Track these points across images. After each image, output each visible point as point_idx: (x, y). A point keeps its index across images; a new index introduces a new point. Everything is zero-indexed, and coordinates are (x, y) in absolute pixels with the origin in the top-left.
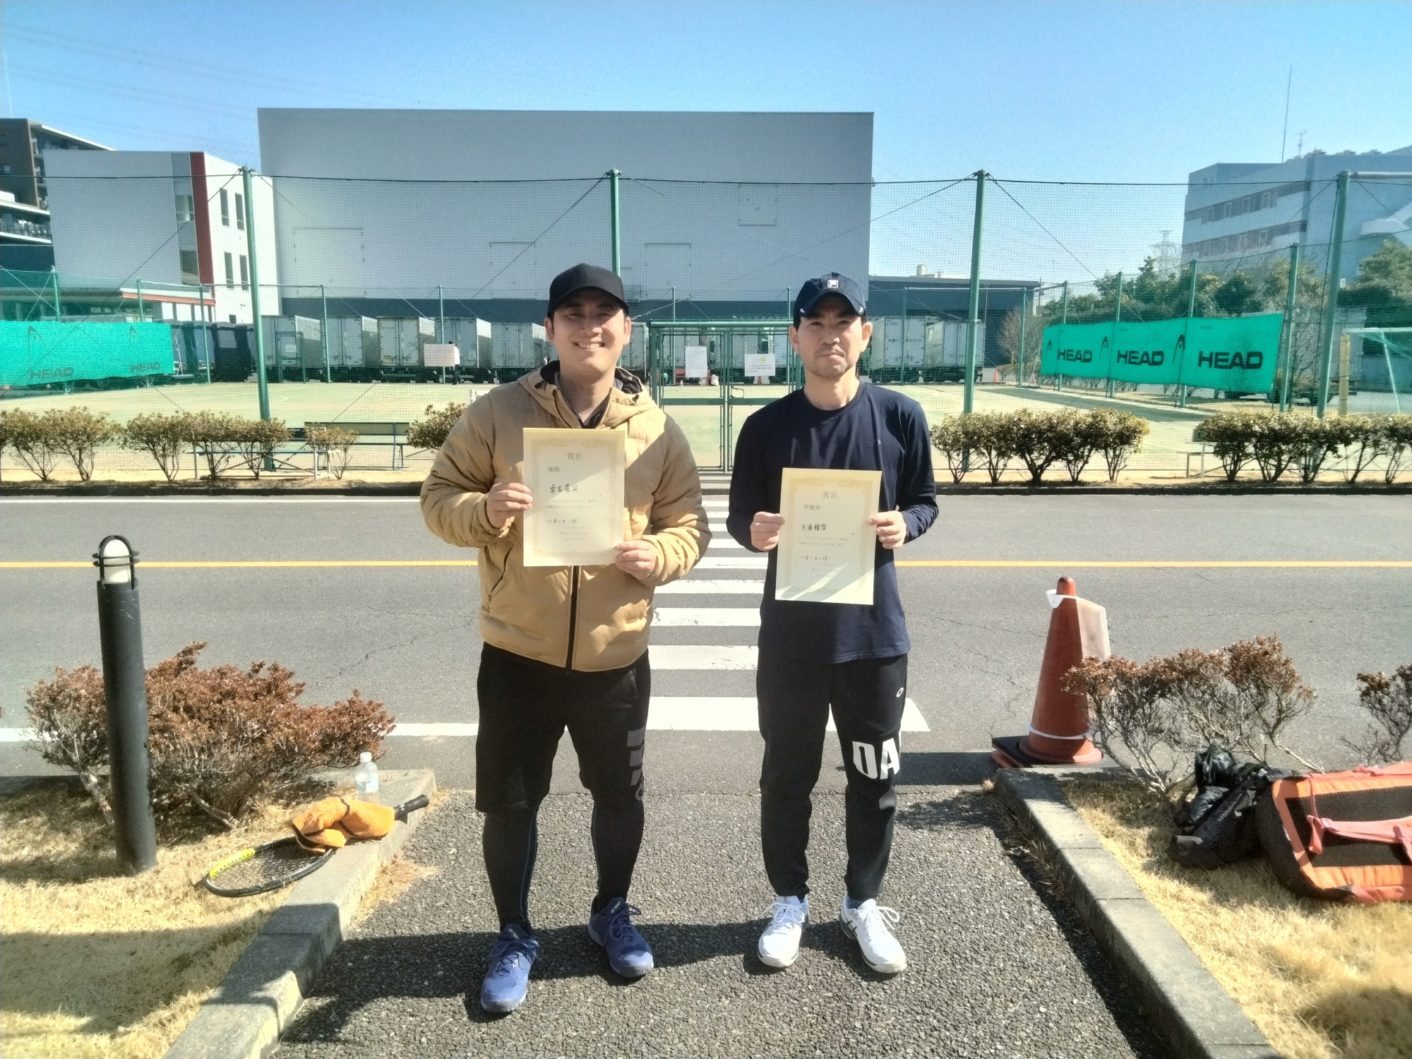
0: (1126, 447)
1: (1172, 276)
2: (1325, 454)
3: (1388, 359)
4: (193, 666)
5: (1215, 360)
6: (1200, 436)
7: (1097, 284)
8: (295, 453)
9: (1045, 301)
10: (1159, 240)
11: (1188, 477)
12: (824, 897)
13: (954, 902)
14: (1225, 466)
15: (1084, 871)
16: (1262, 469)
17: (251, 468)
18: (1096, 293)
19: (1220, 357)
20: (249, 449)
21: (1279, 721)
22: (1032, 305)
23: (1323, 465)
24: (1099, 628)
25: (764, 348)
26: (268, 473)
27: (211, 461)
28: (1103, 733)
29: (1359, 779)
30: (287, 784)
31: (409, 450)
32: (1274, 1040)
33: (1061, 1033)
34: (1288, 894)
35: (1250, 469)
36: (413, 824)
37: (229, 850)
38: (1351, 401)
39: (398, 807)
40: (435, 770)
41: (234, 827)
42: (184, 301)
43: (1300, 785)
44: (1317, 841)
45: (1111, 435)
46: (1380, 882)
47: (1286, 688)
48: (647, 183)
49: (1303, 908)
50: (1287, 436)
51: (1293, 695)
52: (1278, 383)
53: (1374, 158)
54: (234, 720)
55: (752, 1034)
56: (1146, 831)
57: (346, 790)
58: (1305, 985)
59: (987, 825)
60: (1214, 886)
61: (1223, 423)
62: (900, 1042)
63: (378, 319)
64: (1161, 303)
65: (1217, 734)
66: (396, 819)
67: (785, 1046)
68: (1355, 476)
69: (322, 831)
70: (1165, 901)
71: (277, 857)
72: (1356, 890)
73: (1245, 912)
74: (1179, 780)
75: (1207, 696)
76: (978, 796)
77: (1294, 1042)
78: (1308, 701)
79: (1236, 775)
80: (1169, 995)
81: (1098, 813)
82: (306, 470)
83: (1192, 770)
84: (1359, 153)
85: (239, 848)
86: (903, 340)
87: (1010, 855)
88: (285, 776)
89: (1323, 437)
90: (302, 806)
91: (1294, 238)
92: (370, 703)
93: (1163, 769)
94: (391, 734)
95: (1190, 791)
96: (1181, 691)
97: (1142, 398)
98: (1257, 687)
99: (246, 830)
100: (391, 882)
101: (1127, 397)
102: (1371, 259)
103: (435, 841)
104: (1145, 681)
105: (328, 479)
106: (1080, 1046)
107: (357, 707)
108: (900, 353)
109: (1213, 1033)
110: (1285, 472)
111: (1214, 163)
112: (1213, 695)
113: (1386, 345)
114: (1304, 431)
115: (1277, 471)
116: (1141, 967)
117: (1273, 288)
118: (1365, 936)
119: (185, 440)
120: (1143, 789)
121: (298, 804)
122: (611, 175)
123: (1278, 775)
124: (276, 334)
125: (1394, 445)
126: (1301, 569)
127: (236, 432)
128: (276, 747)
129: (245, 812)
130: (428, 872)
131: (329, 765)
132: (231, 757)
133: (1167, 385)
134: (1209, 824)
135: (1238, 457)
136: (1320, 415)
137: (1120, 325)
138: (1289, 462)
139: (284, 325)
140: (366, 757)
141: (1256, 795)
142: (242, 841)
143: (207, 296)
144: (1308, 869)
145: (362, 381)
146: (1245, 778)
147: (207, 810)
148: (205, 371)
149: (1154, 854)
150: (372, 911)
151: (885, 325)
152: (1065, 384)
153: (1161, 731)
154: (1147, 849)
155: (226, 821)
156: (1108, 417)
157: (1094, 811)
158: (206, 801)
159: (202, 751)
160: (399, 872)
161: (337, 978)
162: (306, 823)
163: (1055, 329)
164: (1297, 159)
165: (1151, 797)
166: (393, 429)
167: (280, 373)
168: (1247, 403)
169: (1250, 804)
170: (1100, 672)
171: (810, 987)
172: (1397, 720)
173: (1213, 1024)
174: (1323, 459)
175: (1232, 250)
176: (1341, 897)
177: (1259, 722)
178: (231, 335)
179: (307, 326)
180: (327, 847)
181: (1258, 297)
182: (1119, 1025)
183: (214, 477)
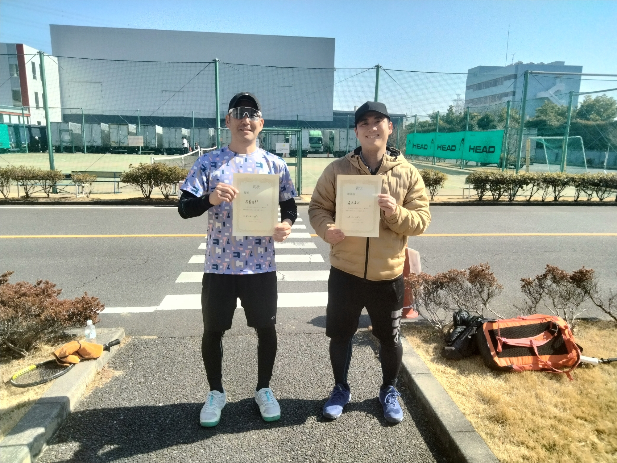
0: (438, 185)
1: (460, 113)
2: (518, 189)
3: (545, 149)
4: (7, 282)
5: (476, 149)
6: (468, 181)
7: (429, 116)
8: (67, 185)
9: (408, 123)
10: (456, 98)
11: (463, 198)
12: (297, 377)
13: (352, 377)
14: (478, 194)
15: (407, 363)
16: (493, 195)
17: (46, 192)
18: (429, 119)
19: (478, 148)
20: (44, 183)
21: (488, 298)
22: (402, 124)
23: (518, 194)
24: (417, 260)
25: (287, 141)
26: (54, 195)
27: (26, 189)
28: (417, 305)
29: (517, 321)
30: (53, 335)
31: (122, 184)
32: (477, 429)
33: (393, 430)
34: (489, 370)
35: (488, 195)
36: (113, 352)
37: (24, 366)
38: (531, 167)
39: (105, 345)
40: (125, 328)
41: (27, 356)
42: (15, 114)
43: (494, 324)
44: (500, 347)
45: (432, 180)
46: (524, 363)
47: (491, 285)
48: (230, 65)
49: (494, 375)
50: (503, 181)
51: (494, 287)
52: (501, 159)
53: (542, 66)
54: (25, 306)
55: (261, 437)
56: (433, 345)
57: (81, 337)
58: (491, 406)
59: (369, 345)
60: (459, 367)
61: (477, 176)
62: (325, 437)
63: (109, 124)
64: (456, 125)
65: (463, 304)
66: (104, 350)
67: (275, 442)
68: (530, 198)
69: (68, 356)
70: (439, 374)
71: (46, 369)
72: (514, 367)
73: (471, 377)
74: (447, 324)
75: (459, 289)
76: (366, 333)
77: (486, 430)
78: (500, 289)
79: (470, 321)
80: (437, 413)
81: (414, 338)
82: (72, 193)
83: (452, 319)
84: (536, 63)
85: (29, 365)
86: (347, 139)
87: (377, 357)
88: (52, 332)
89: (517, 182)
90: (60, 345)
91: (510, 98)
92: (93, 298)
93: (441, 319)
94: (102, 312)
95: (452, 328)
96: (448, 286)
97: (447, 165)
98: (480, 285)
99: (33, 357)
100: (101, 378)
101: (441, 164)
102: (540, 108)
103: (123, 359)
104: (434, 283)
105: (83, 198)
106: (400, 435)
107: (86, 299)
108: (346, 145)
109: (453, 427)
110: (502, 196)
111: (478, 66)
112: (462, 288)
113: (545, 144)
114: (510, 179)
115: (499, 196)
116: (427, 401)
117: (501, 119)
118: (517, 385)
119: (12, 179)
120: (433, 328)
121: (58, 344)
122: (215, 61)
123: (486, 321)
124: (60, 130)
125: (545, 185)
126: (506, 236)
127: (38, 176)
128: (47, 319)
129: (32, 349)
130: (119, 373)
131: (73, 326)
132: (24, 324)
133: (457, 159)
134: (458, 341)
135: (483, 190)
136: (517, 173)
137: (438, 134)
138: (503, 192)
139: (64, 126)
140: (89, 322)
141: (477, 329)
142: (30, 362)
143: (26, 112)
144: (496, 359)
145: (102, 153)
146: (473, 322)
147: (13, 349)
148: (25, 147)
149: (436, 355)
150: (92, 391)
151: (340, 132)
152: (416, 159)
153: (441, 304)
154: (433, 352)
155: (22, 353)
156: (430, 173)
157: (412, 338)
158: (12, 344)
159: (9, 321)
160: (105, 374)
161: (73, 422)
162: (60, 353)
163: (412, 135)
164: (512, 65)
165: (436, 331)
166: (114, 175)
167: (62, 149)
168: (489, 168)
169: (475, 333)
170: (416, 279)
171: (288, 416)
172: (535, 297)
173: (454, 423)
174: (517, 191)
175: (485, 103)
176: (508, 370)
177: (480, 299)
178: (38, 131)
179: (74, 127)
180: (70, 364)
181: (495, 123)
182: (417, 426)
183: (27, 196)
